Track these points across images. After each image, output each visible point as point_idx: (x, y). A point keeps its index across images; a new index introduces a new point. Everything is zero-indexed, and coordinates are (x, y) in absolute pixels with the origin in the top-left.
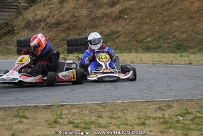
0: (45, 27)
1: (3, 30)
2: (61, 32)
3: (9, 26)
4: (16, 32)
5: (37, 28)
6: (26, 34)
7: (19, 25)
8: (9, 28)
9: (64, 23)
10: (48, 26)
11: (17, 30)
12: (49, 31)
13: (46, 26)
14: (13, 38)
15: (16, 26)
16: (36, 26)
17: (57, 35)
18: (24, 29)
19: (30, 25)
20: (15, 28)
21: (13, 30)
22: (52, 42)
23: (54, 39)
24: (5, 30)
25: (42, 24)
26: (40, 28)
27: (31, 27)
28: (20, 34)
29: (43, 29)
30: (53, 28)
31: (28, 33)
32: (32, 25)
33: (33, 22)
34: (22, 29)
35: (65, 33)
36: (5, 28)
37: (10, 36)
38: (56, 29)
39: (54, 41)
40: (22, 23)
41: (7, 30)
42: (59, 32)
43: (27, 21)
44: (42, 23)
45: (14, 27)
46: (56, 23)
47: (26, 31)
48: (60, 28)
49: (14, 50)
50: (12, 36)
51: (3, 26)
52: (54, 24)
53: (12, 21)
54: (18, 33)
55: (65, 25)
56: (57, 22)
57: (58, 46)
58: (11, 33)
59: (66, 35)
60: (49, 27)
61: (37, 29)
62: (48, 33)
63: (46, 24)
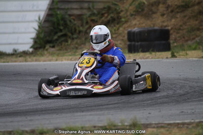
0: (165, 12)
1: (103, 18)
2: (190, 18)
3: (112, 13)
4: (123, 20)
5: (154, 13)
6: (138, 23)
7: (127, 10)
8: (112, 15)
9: (193, 5)
10: (170, 10)
11: (124, 17)
12: (172, 17)
13: (168, 10)
14: (118, 29)
15: (122, 11)
16: (151, 10)
17: (185, 23)
18: (135, 15)
19: (143, 10)
20: (122, 14)
21: (119, 18)
22: (177, 33)
23: (180, 29)
24: (107, 17)
25: (162, 8)
26: (159, 14)
27: (145, 12)
28: (129, 24)
29: (163, 15)
30: (178, 12)
31: (141, 22)
32: (146, 9)
33: (148, 5)
34: (132, 15)
35: (196, 20)
36: (106, 15)
37: (115, 26)
38: (182, 15)
39: (181, 31)
40: (131, 8)
41: (109, 17)
42: (187, 18)
43: (139, 4)
44: (161, 5)
45: (119, 13)
46: (182, 6)
47: (138, 18)
48: (188, 12)
49: (121, 46)
50: (118, 26)
51: (104, 12)
52: (178, 7)
53: (115, 4)
54: (126, 22)
55: (196, 7)
56: (183, 4)
57: (186, 38)
58: (116, 22)
59: (197, 22)
60: (172, 11)
61: (154, 15)
62: (171, 20)
63: (168, 7)
